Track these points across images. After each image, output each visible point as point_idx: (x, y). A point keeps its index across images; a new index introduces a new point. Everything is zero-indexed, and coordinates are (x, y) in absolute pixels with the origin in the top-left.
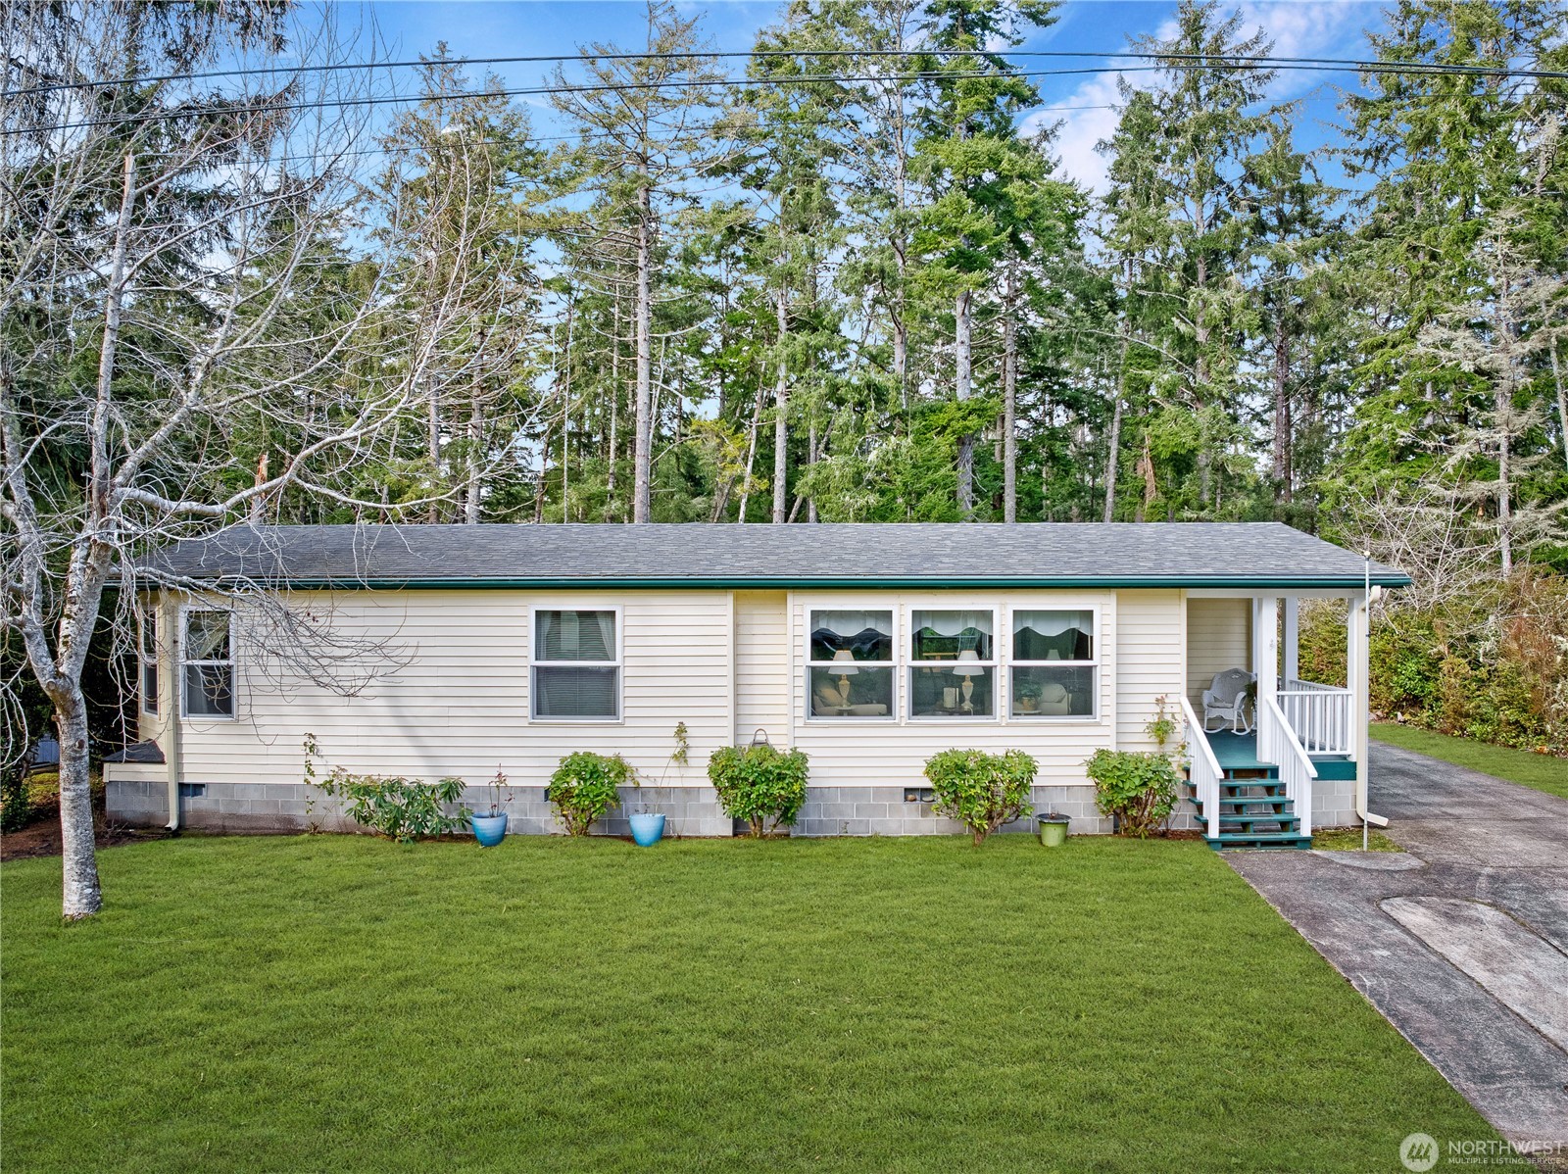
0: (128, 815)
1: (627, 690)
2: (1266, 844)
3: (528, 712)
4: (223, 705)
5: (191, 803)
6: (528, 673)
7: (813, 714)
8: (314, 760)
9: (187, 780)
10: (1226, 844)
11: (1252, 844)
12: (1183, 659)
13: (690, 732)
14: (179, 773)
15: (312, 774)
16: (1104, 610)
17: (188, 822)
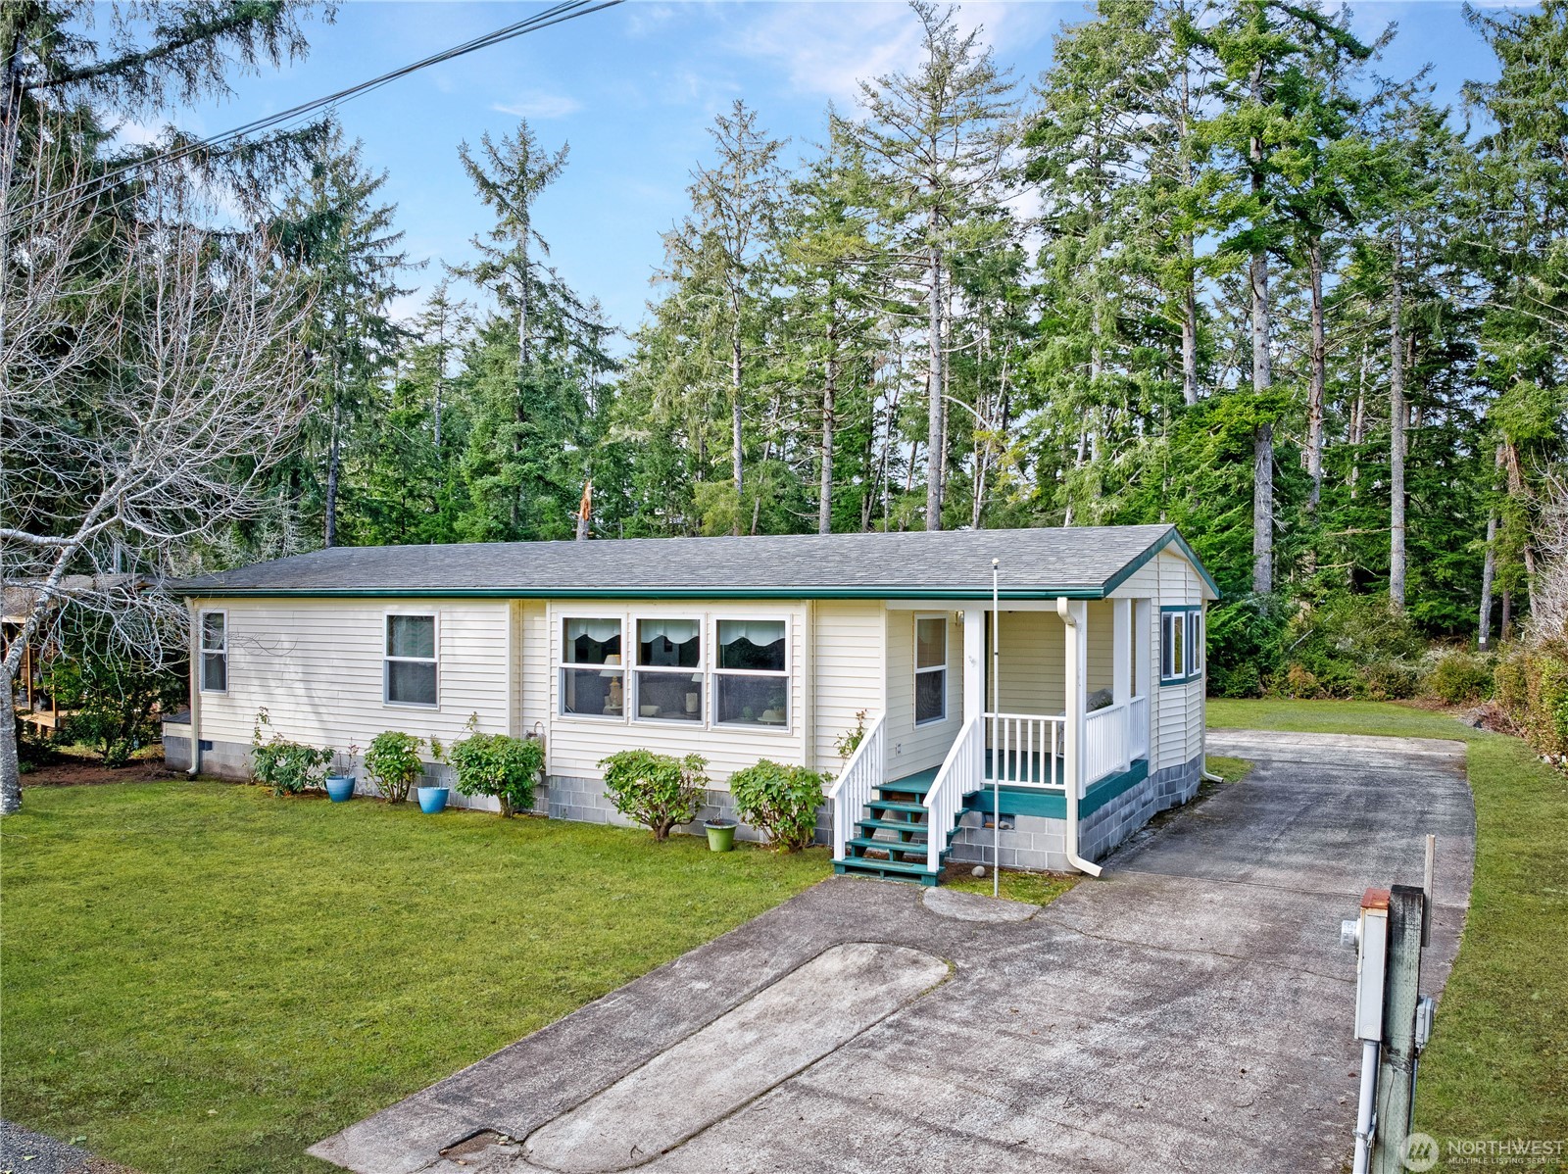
0: (176, 762)
1: (444, 683)
2: (888, 873)
3: (381, 698)
4: (221, 685)
5: (207, 755)
6: (381, 665)
7: (567, 711)
8: (263, 727)
9: (204, 738)
10: (849, 869)
11: (875, 872)
12: (882, 674)
13: (481, 721)
14: (199, 733)
15: (260, 738)
16: (795, 620)
17: (204, 769)
